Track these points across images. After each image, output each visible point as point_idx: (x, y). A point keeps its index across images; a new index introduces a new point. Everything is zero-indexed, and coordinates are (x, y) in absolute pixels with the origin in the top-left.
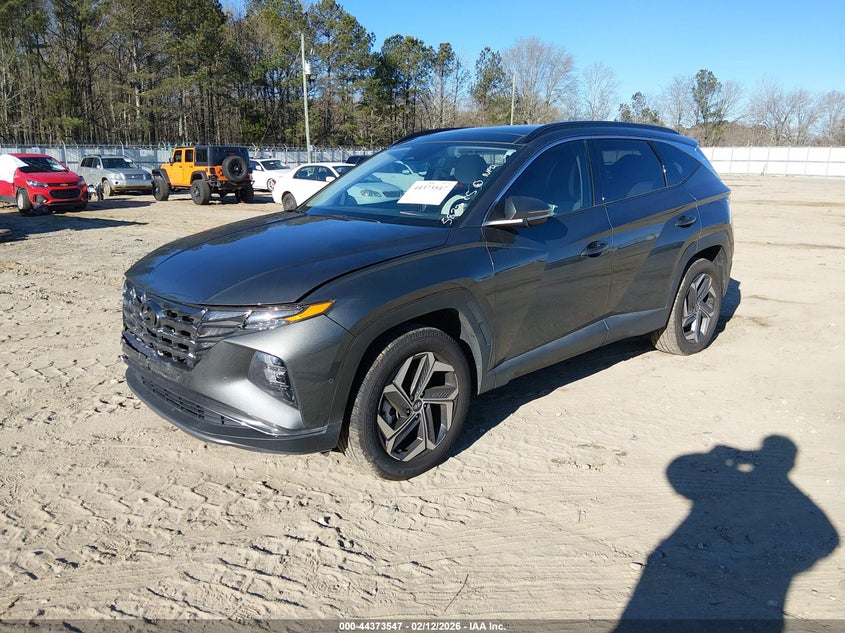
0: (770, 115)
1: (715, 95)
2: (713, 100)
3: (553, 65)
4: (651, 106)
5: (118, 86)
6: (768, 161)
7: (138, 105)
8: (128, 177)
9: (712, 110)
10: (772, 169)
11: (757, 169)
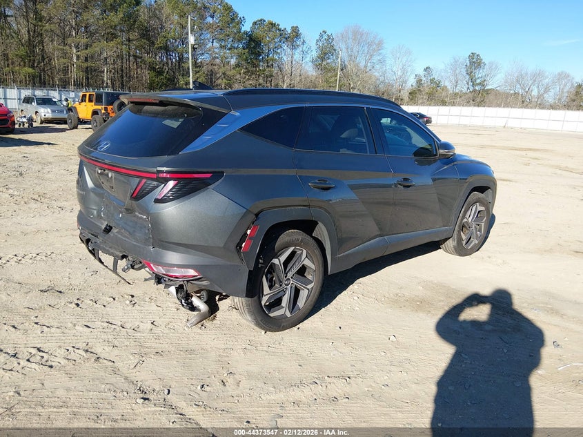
0: (518, 86)
1: (481, 71)
2: (479, 74)
3: (370, 45)
4: (436, 77)
5: (61, 47)
6: (508, 118)
7: (75, 61)
8: (53, 111)
9: (478, 81)
10: (511, 123)
11: (501, 123)
